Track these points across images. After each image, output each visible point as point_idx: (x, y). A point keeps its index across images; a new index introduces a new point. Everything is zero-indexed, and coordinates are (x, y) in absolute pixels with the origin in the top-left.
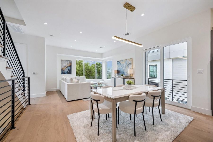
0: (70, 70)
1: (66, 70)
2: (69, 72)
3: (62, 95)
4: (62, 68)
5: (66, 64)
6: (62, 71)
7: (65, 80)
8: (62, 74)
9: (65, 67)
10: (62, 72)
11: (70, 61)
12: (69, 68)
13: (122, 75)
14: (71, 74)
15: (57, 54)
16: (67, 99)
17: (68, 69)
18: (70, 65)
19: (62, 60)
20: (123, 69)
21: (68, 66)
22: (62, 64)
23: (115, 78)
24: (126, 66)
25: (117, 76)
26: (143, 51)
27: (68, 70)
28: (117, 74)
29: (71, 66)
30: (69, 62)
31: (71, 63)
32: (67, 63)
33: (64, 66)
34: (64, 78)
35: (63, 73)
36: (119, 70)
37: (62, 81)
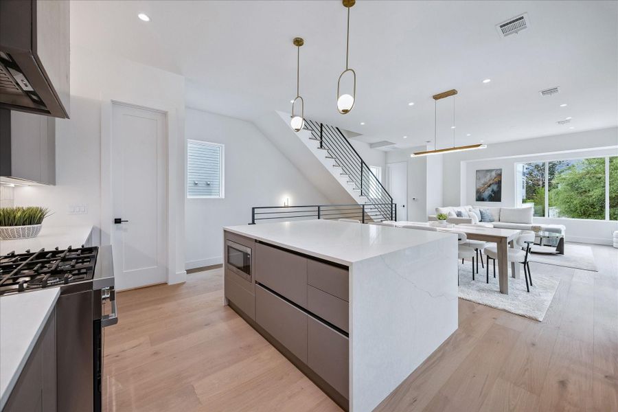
0: (498, 191)
1: (487, 193)
2: (496, 197)
4: (478, 187)
5: (487, 179)
6: (479, 194)
8: (477, 200)
9: (484, 184)
10: (478, 197)
11: (497, 170)
12: (495, 187)
14: (499, 200)
15: (462, 162)
17: (491, 190)
18: (496, 180)
19: (477, 171)
21: (491, 182)
22: (478, 179)
27: (493, 191)
29: (499, 183)
30: (494, 174)
31: (500, 175)
32: (491, 176)
33: (483, 182)
35: (480, 198)
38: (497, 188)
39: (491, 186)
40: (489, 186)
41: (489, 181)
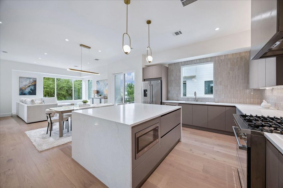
0: (34, 90)
1: (28, 90)
2: (33, 92)
3: (20, 119)
4: (21, 87)
5: (27, 83)
6: (21, 91)
7: (24, 102)
8: (21, 95)
9: (25, 86)
10: (21, 93)
11: (34, 78)
12: (33, 88)
13: (101, 95)
14: (35, 94)
15: (13, 70)
16: (26, 121)
17: (30, 89)
18: (33, 84)
19: (20, 77)
20: (102, 89)
21: (30, 84)
22: (20, 82)
23: (93, 99)
24: (104, 86)
25: (96, 97)
26: (113, 75)
28: (96, 94)
29: (35, 85)
30: (32, 80)
31: (35, 81)
32: (30, 81)
33: (24, 84)
34: (23, 100)
36: (98, 90)
37: (21, 103)
38: (34, 88)
39: (31, 87)
40: (29, 87)
41: (29, 84)
